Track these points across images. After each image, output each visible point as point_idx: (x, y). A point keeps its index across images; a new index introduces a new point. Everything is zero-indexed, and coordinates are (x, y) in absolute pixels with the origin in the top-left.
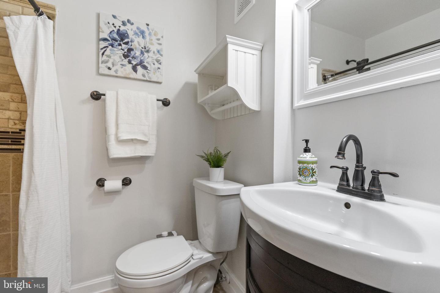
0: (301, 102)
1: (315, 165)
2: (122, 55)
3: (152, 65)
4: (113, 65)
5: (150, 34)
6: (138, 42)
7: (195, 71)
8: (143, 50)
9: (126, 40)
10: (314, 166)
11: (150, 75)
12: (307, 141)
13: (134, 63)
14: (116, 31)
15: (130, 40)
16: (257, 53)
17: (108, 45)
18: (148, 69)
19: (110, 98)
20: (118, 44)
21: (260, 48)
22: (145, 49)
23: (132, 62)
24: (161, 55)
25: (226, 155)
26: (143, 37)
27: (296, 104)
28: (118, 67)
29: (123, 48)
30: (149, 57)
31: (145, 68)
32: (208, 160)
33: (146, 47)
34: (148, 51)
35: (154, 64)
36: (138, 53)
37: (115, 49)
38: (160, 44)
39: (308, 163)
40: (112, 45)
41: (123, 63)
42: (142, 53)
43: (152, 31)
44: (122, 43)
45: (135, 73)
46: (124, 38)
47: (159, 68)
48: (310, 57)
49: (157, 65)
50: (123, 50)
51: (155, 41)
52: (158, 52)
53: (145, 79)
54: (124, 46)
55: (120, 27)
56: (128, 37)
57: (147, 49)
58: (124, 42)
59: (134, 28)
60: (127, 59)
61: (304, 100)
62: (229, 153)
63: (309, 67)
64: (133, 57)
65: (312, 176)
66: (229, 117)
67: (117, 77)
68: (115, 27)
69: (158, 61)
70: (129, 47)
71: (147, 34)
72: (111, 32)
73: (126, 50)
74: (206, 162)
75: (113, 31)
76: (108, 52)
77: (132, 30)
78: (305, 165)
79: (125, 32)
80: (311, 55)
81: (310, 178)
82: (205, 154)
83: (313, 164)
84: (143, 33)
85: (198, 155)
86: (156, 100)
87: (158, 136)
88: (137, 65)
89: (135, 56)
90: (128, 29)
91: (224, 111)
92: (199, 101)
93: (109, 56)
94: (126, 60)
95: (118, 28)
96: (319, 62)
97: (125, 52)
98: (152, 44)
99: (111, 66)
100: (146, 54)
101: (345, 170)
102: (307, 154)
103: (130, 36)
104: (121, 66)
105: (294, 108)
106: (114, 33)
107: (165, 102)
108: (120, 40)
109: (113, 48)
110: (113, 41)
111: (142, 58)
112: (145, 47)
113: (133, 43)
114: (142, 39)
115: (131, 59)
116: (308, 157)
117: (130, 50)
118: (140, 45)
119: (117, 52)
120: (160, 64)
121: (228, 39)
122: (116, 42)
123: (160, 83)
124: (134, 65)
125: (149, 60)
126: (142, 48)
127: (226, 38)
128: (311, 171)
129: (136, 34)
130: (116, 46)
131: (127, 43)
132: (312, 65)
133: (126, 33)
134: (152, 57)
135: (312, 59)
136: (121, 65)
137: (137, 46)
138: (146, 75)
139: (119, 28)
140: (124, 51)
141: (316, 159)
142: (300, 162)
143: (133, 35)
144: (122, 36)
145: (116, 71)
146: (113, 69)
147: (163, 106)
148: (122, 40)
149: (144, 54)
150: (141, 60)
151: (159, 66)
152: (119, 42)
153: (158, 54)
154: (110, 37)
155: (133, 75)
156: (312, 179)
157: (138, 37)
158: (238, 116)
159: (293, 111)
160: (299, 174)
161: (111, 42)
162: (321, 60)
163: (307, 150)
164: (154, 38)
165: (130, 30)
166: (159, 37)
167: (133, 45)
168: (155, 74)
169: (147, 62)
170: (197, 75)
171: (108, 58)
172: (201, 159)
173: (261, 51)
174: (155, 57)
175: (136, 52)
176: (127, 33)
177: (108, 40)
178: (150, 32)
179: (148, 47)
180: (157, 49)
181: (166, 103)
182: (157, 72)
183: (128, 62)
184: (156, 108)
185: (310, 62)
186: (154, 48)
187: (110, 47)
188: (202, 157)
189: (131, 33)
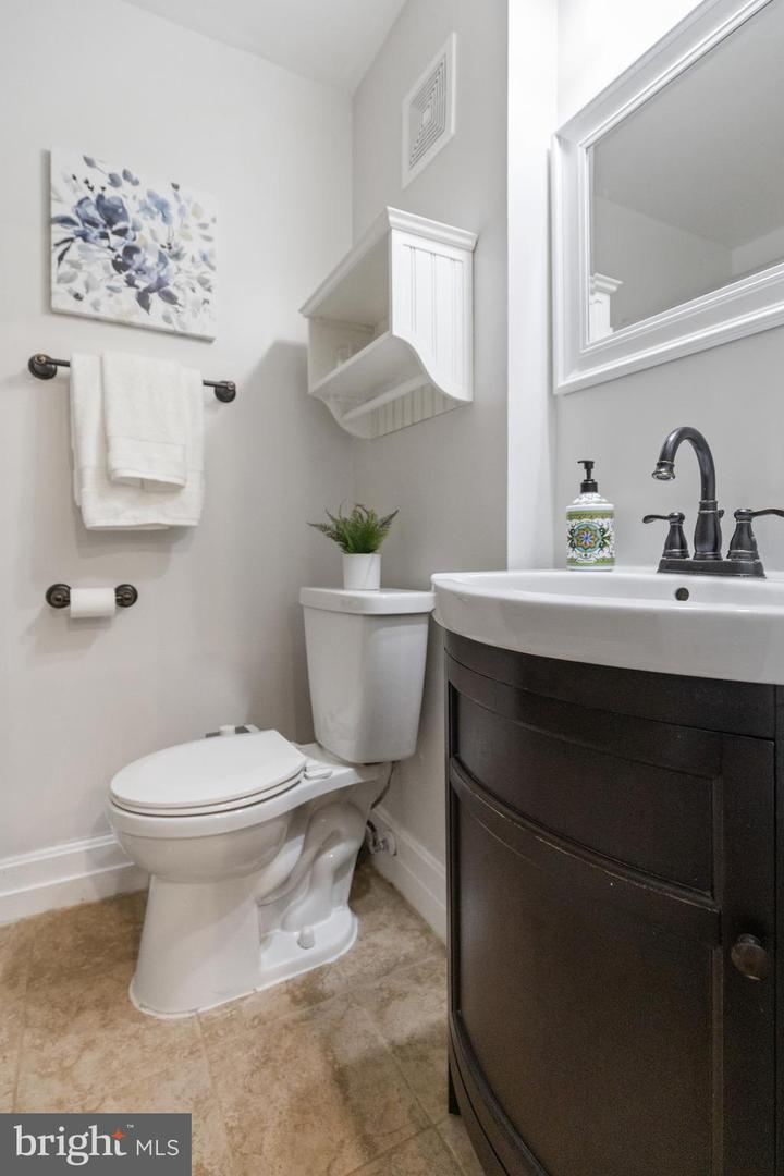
0: (572, 376)
1: (608, 520)
2: (110, 262)
3: (188, 291)
4: (88, 287)
5: (182, 211)
6: (152, 231)
7: (301, 311)
8: (165, 251)
9: (120, 225)
10: (605, 523)
11: (184, 318)
12: (588, 465)
13: (142, 284)
14: (93, 199)
15: (130, 225)
16: (463, 256)
17: (74, 236)
18: (179, 301)
19: (83, 372)
20: (101, 233)
21: (470, 243)
22: (170, 248)
23: (137, 282)
24: (212, 268)
25: (386, 522)
26: (165, 219)
27: (561, 382)
28: (100, 293)
29: (112, 246)
30: (179, 270)
31: (170, 298)
32: (339, 537)
33: (173, 244)
34: (177, 256)
35: (193, 290)
36: (152, 261)
37: (92, 247)
38: (209, 239)
39: (592, 515)
40: (84, 237)
41: (113, 284)
42: (162, 259)
43: (186, 204)
44: (109, 231)
45: (143, 310)
46: (115, 218)
47: (206, 301)
48: (592, 275)
49: (201, 293)
50: (113, 250)
51: (195, 231)
52: (204, 258)
53: (170, 327)
54: (114, 240)
55: (103, 189)
56: (124, 217)
57: (175, 250)
58: (115, 228)
59: (141, 192)
60: (124, 274)
61: (581, 370)
62: (392, 516)
63: (592, 299)
64: (139, 270)
65: (601, 547)
66: (389, 430)
67: (97, 320)
68: (91, 189)
69: (203, 282)
70: (128, 242)
71: (173, 211)
72: (80, 203)
73: (120, 251)
74: (333, 541)
75: (87, 198)
76: (74, 253)
77: (134, 198)
78: (584, 521)
79: (116, 202)
80: (596, 268)
81: (596, 552)
82: (333, 519)
83: (603, 518)
84: (163, 206)
85: (312, 525)
86: (201, 383)
87: (207, 476)
88: (149, 290)
89: (143, 267)
90: (125, 196)
91: (375, 412)
92: (313, 387)
93: (75, 265)
94: (119, 276)
95: (98, 191)
96: (615, 288)
97: (118, 256)
98: (188, 238)
99: (82, 291)
100: (172, 263)
101: (677, 521)
102: (589, 495)
103: (132, 215)
104: (109, 292)
105: (555, 392)
106: (88, 205)
107: (223, 390)
108: (104, 222)
109: (87, 244)
110: (87, 225)
111: (162, 274)
112: (169, 244)
113: (137, 233)
114: (162, 224)
115: (133, 274)
116: (590, 501)
117: (130, 251)
118: (156, 240)
119: (97, 255)
120: (209, 290)
121: (391, 218)
122: (94, 229)
123: (207, 340)
124: (141, 290)
125: (181, 278)
126: (163, 247)
127: (385, 214)
128: (599, 535)
129: (145, 209)
130: (95, 238)
131: (122, 233)
132: (598, 296)
133: (119, 207)
134: (187, 272)
135: (597, 278)
136: (109, 288)
137: (150, 240)
138: (174, 317)
139: (101, 191)
140: (115, 253)
141: (609, 506)
142: (571, 516)
143: (138, 212)
144: (110, 213)
145: (95, 305)
146: (88, 298)
147: (218, 401)
148: (110, 223)
149: (166, 264)
150: (160, 279)
151: (208, 295)
152: (101, 229)
153: (203, 263)
154: (77, 214)
155: (140, 317)
156: (601, 555)
157: (152, 217)
158: (413, 424)
159: (554, 399)
160: (571, 545)
161: (81, 228)
162: (620, 282)
163: (588, 487)
164: (192, 221)
165: (130, 197)
166: (206, 219)
167: (138, 237)
168: (195, 316)
169: (175, 285)
170: (305, 322)
171: (74, 270)
172: (322, 535)
173: (473, 252)
174: (196, 273)
175: (147, 256)
176: (123, 207)
177: (72, 222)
178: (183, 206)
179: (176, 245)
180: (200, 252)
181: (225, 393)
182: (201, 310)
183: (127, 282)
184: (201, 403)
185: (593, 287)
186: (192, 248)
187: (79, 241)
188: (324, 528)
189: (132, 208)
